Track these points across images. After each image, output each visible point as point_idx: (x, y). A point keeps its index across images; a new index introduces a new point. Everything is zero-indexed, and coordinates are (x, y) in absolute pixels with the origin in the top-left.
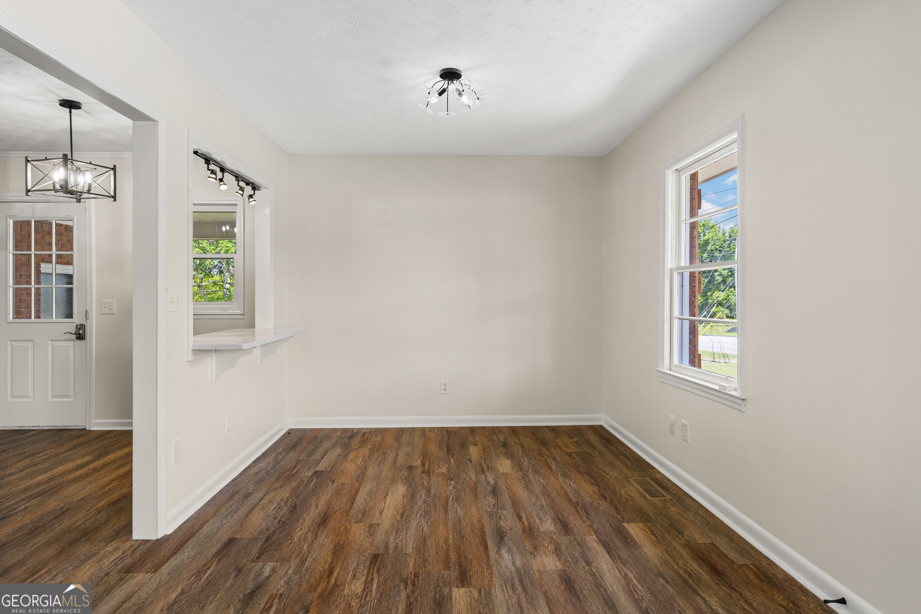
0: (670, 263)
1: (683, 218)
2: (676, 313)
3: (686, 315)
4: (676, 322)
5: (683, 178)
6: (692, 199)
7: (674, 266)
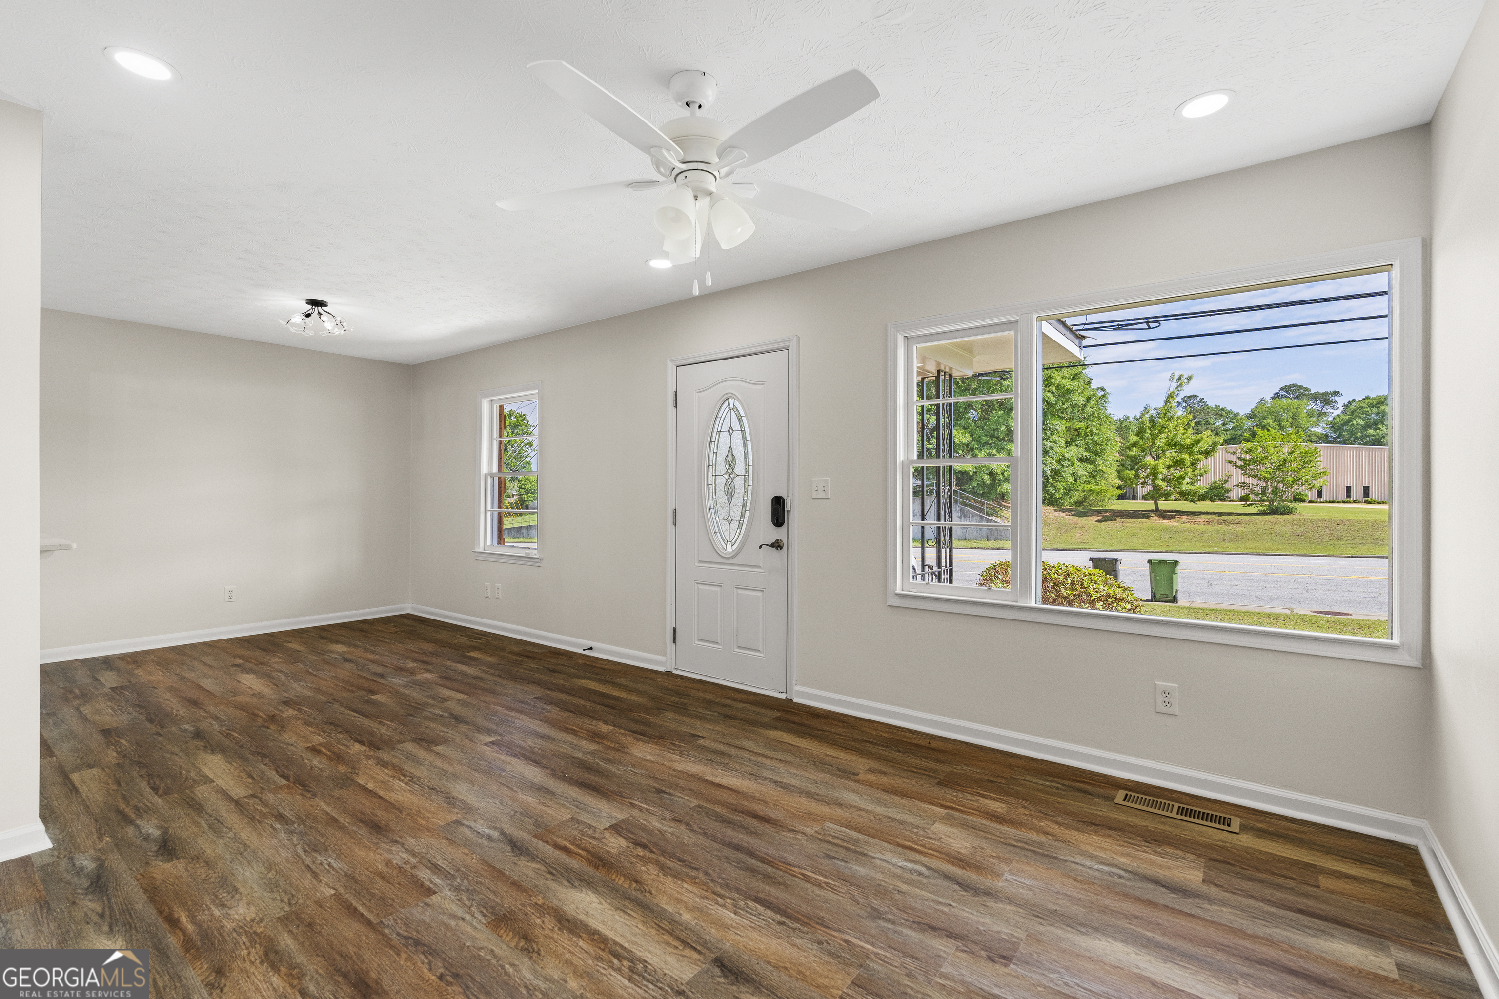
0: (484, 469)
1: (495, 437)
2: (489, 507)
3: (496, 509)
4: (489, 514)
5: (495, 406)
6: (500, 421)
7: (487, 472)
